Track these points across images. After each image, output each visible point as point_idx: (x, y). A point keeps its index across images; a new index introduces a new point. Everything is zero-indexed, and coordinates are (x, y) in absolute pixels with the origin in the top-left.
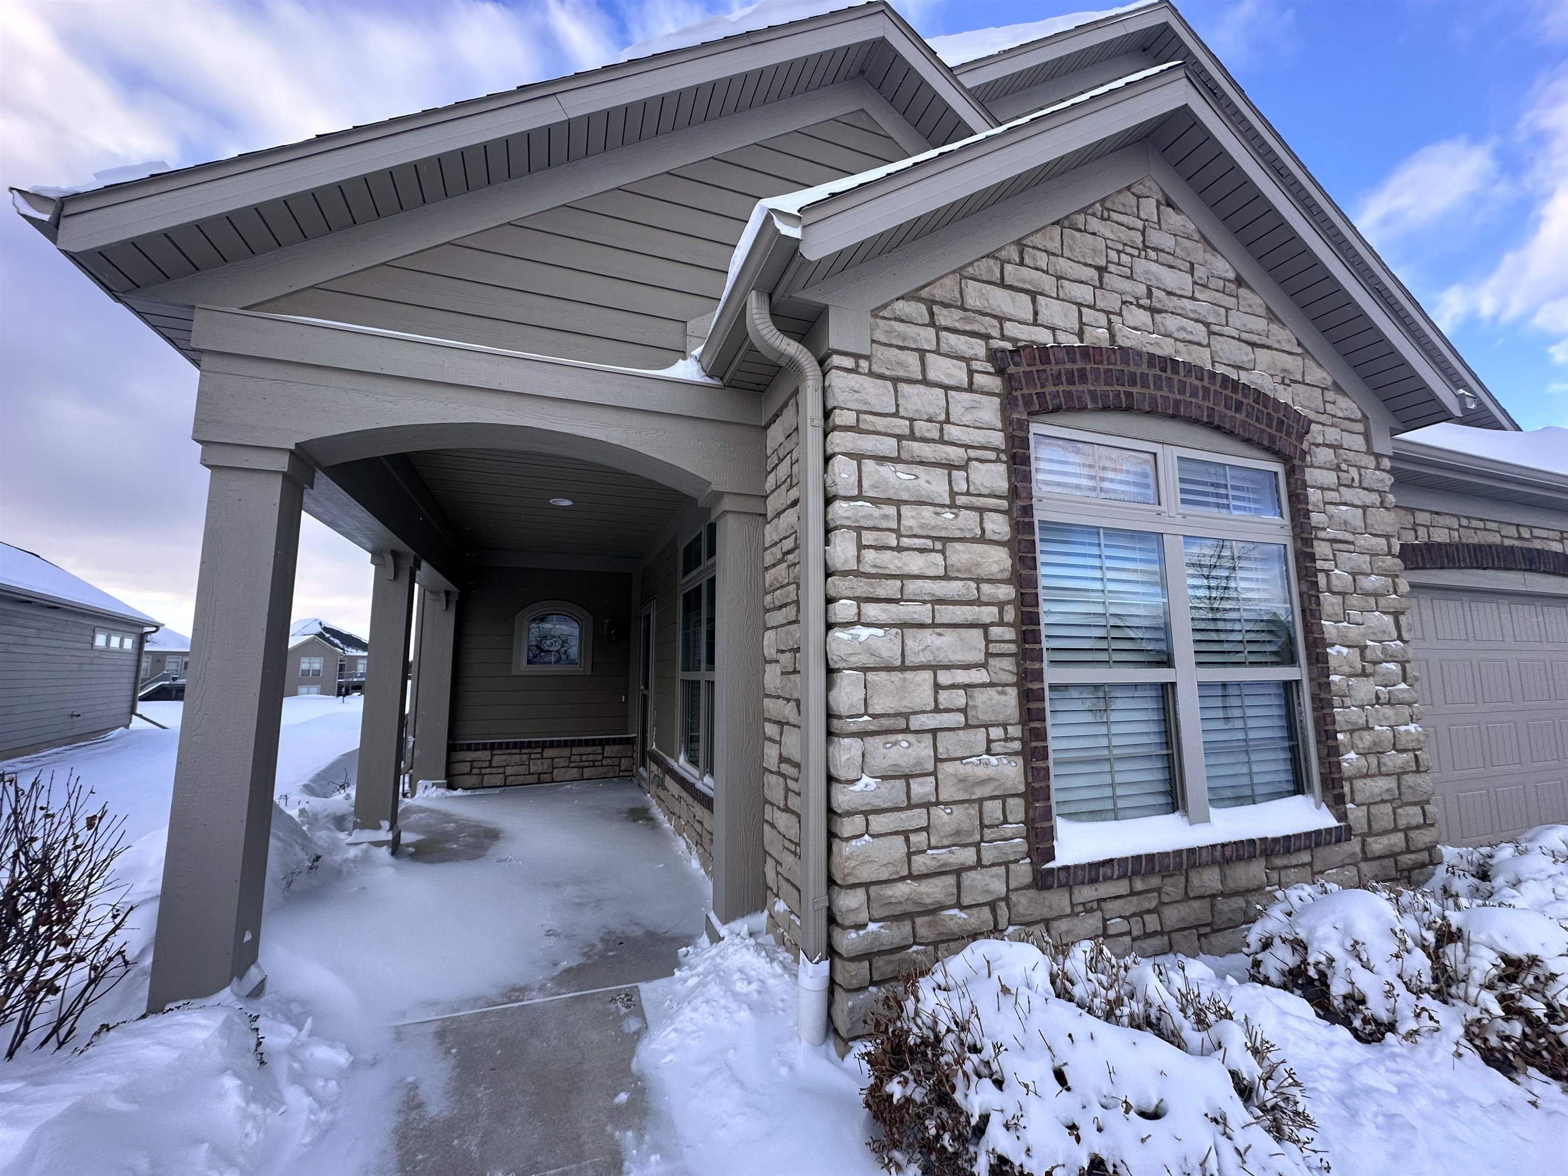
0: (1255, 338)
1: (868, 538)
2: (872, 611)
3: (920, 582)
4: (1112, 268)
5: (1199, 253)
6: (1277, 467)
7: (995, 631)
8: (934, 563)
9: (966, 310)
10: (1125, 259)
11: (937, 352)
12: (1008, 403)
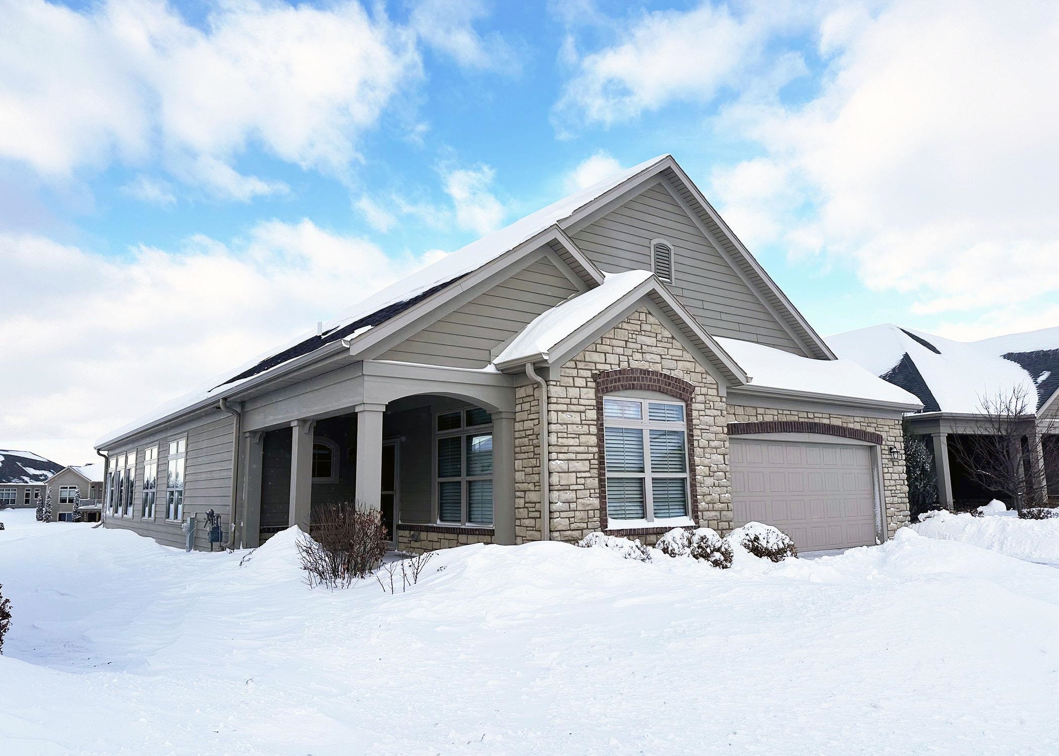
0: (677, 358)
1: (560, 435)
2: (561, 456)
3: (572, 447)
4: (630, 340)
5: (659, 329)
6: (683, 404)
7: (592, 461)
8: (575, 442)
9: (586, 362)
10: (634, 336)
11: (577, 377)
12: (597, 391)
